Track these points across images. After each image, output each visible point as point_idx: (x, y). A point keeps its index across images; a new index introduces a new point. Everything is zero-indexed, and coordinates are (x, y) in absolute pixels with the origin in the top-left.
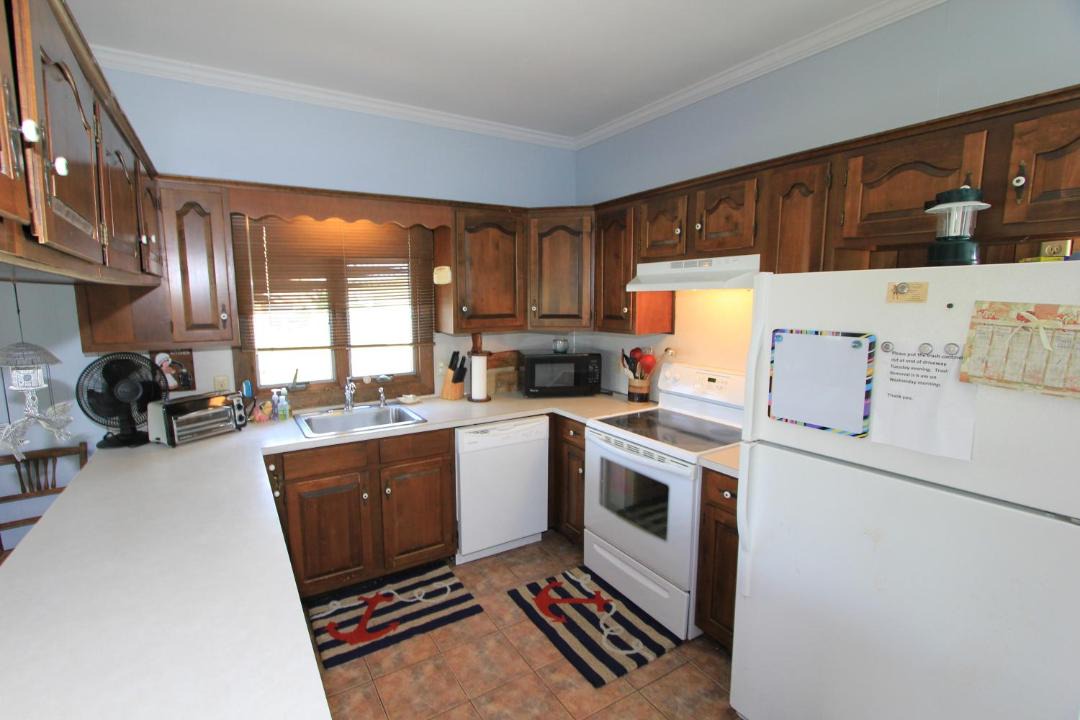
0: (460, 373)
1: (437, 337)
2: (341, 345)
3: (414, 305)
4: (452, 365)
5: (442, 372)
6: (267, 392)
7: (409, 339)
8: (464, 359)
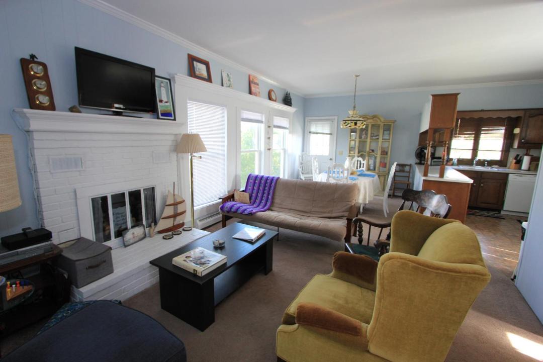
0: (519, 162)
1: (511, 150)
2: (475, 150)
3: (504, 139)
4: (516, 158)
5: (511, 160)
6: (452, 159)
7: (500, 149)
8: (521, 157)
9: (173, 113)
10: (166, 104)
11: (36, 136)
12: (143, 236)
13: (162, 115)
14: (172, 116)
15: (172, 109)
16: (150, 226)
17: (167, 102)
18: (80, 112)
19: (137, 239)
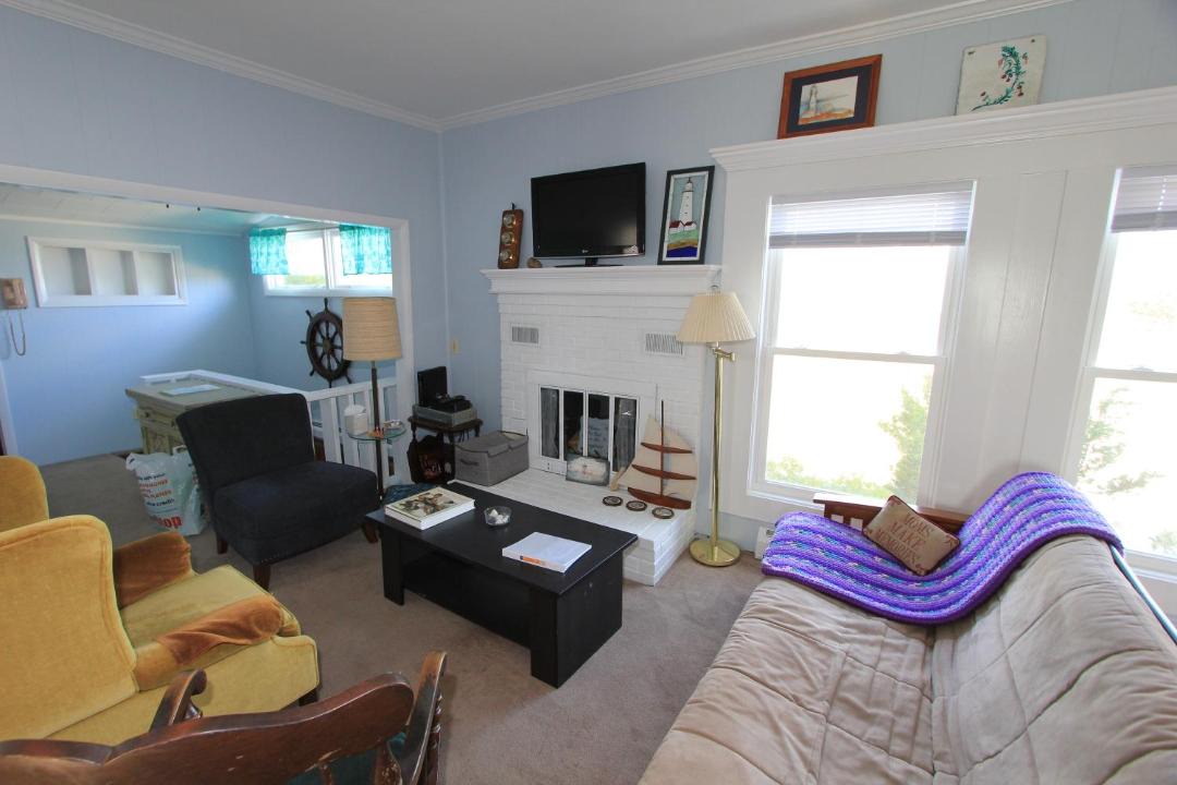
9: (699, 247)
10: (687, 228)
11: (501, 299)
12: (602, 480)
13: (670, 254)
14: (695, 255)
15: (700, 238)
16: (615, 469)
17: (689, 224)
18: (540, 266)
19: (590, 479)
